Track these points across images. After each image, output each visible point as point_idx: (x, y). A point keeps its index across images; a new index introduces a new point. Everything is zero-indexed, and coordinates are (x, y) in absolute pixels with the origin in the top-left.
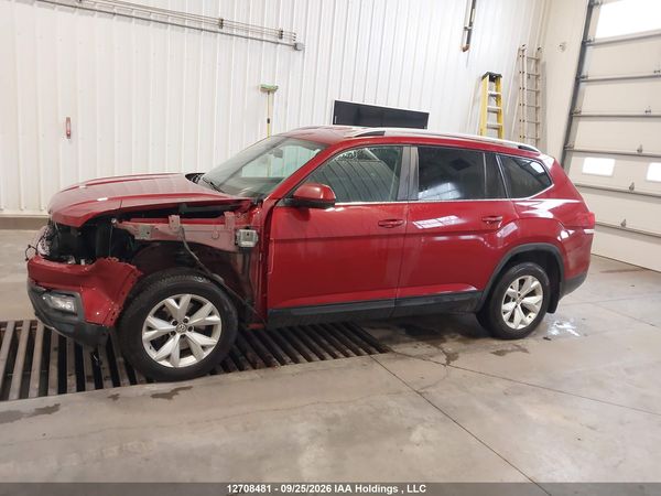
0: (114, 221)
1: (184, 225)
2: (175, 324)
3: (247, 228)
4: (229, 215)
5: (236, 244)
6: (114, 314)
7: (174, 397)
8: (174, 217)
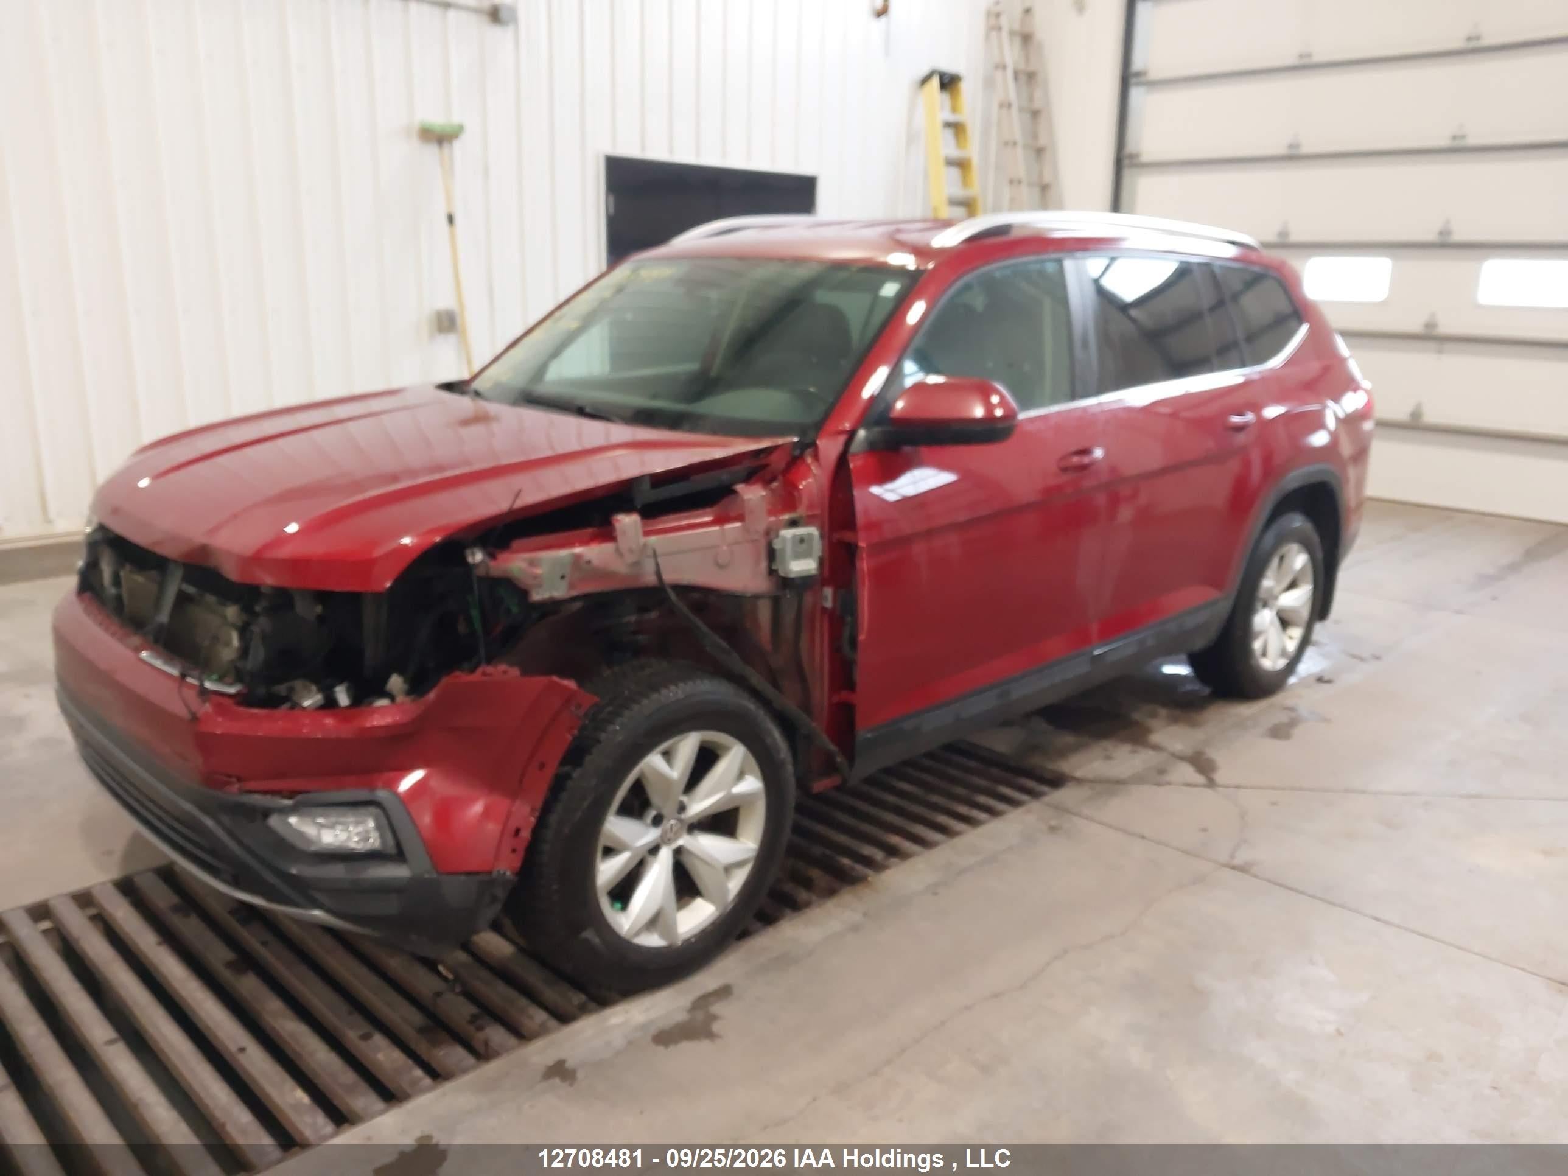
0: (477, 557)
1: (653, 539)
2: (657, 821)
3: (793, 523)
4: (753, 495)
5: (772, 572)
6: (517, 831)
7: (716, 1027)
8: (627, 522)
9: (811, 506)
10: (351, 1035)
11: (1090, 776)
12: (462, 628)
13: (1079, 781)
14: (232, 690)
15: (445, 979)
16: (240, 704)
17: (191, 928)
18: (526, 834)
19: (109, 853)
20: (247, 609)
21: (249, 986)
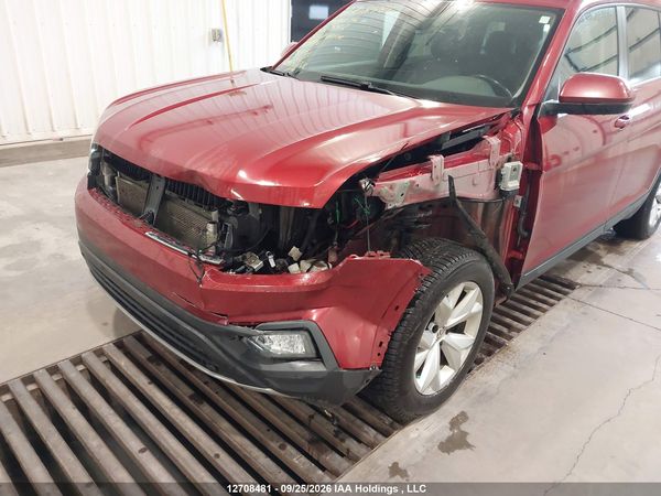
0: (365, 183)
2: (435, 330)
3: (509, 160)
4: (493, 142)
5: (497, 186)
6: (381, 343)
7: (470, 440)
8: (437, 160)
9: (517, 150)
10: (274, 445)
11: (585, 282)
12: (330, 221)
13: (581, 285)
14: (218, 262)
15: (326, 417)
16: (223, 270)
17: (162, 372)
18: (385, 345)
19: (106, 324)
20: (223, 213)
21: (206, 411)
